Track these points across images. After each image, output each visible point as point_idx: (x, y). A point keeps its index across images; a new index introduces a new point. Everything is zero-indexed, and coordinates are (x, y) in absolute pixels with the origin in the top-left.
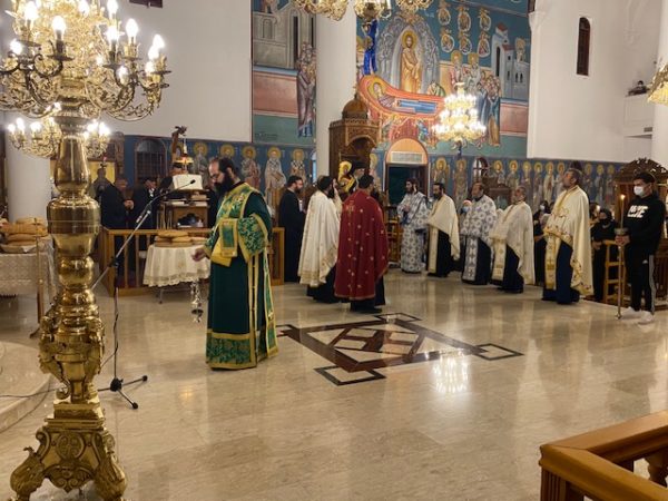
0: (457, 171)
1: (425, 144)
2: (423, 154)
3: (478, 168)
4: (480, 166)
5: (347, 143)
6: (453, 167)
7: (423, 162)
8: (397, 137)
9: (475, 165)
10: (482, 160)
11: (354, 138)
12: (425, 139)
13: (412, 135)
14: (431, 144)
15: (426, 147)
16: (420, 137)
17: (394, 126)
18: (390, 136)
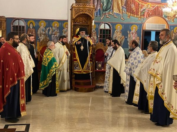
2: (166, 25)
5: (74, 17)
13: (159, 15)
14: (171, 19)
15: (167, 21)
16: (164, 15)
17: (148, 10)
18: (146, 15)
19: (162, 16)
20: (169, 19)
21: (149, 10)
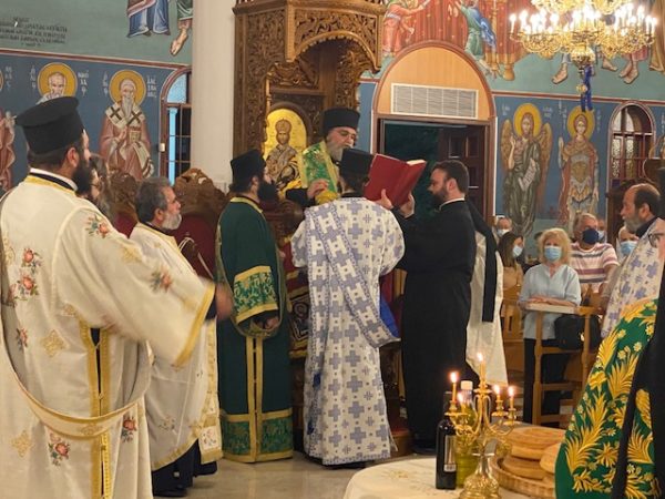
0: (568, 140)
1: (482, 64)
2: (479, 92)
3: (623, 134)
4: (630, 128)
5: (292, 54)
6: (559, 130)
7: (478, 113)
8: (406, 44)
9: (616, 126)
10: (636, 111)
11: (311, 41)
12: (483, 49)
13: (449, 40)
14: (501, 63)
15: (484, 73)
16: (468, 45)
17: (398, 13)
18: (389, 39)
19: (463, 47)
20: (490, 63)
21: (403, 15)
